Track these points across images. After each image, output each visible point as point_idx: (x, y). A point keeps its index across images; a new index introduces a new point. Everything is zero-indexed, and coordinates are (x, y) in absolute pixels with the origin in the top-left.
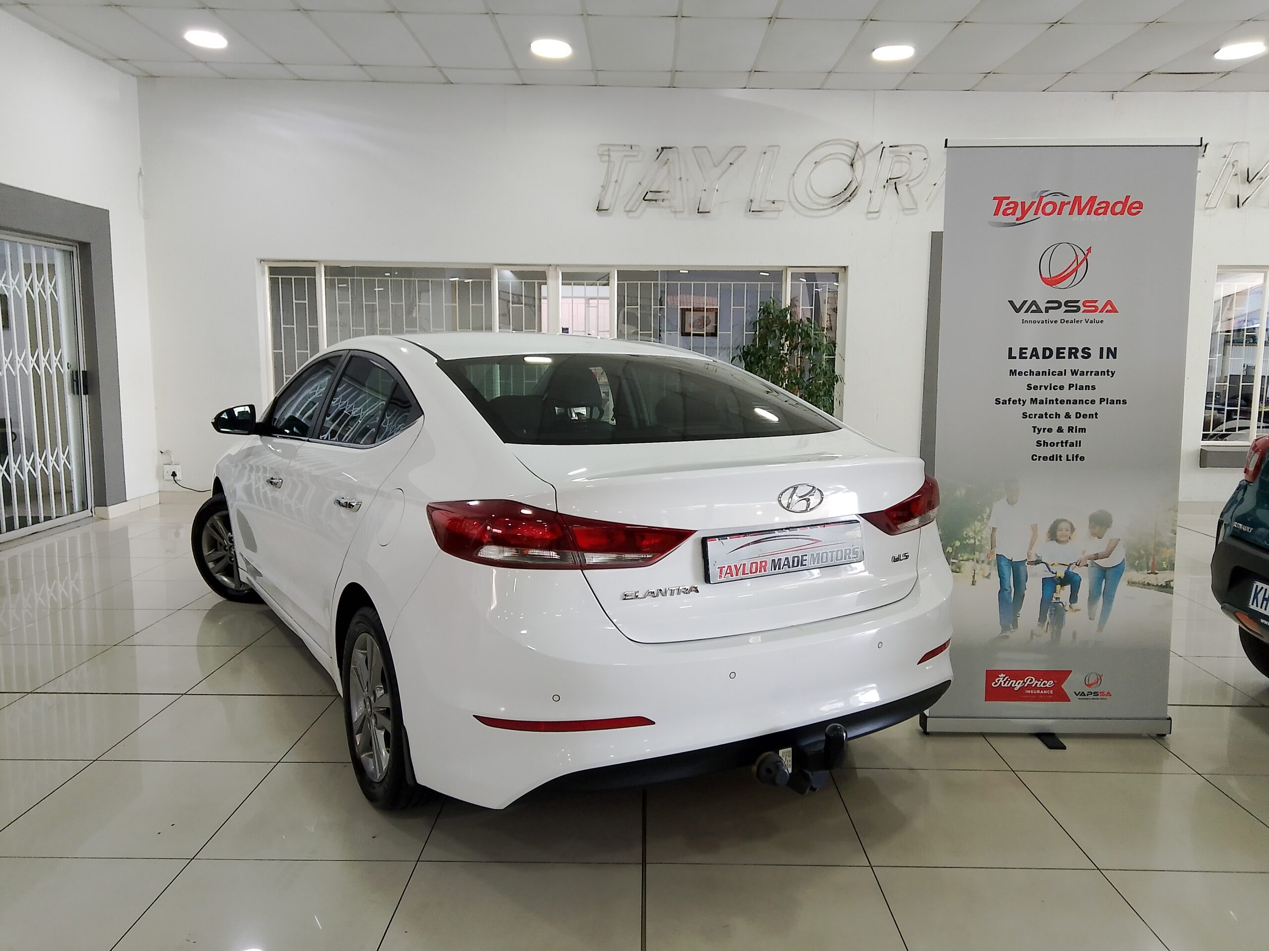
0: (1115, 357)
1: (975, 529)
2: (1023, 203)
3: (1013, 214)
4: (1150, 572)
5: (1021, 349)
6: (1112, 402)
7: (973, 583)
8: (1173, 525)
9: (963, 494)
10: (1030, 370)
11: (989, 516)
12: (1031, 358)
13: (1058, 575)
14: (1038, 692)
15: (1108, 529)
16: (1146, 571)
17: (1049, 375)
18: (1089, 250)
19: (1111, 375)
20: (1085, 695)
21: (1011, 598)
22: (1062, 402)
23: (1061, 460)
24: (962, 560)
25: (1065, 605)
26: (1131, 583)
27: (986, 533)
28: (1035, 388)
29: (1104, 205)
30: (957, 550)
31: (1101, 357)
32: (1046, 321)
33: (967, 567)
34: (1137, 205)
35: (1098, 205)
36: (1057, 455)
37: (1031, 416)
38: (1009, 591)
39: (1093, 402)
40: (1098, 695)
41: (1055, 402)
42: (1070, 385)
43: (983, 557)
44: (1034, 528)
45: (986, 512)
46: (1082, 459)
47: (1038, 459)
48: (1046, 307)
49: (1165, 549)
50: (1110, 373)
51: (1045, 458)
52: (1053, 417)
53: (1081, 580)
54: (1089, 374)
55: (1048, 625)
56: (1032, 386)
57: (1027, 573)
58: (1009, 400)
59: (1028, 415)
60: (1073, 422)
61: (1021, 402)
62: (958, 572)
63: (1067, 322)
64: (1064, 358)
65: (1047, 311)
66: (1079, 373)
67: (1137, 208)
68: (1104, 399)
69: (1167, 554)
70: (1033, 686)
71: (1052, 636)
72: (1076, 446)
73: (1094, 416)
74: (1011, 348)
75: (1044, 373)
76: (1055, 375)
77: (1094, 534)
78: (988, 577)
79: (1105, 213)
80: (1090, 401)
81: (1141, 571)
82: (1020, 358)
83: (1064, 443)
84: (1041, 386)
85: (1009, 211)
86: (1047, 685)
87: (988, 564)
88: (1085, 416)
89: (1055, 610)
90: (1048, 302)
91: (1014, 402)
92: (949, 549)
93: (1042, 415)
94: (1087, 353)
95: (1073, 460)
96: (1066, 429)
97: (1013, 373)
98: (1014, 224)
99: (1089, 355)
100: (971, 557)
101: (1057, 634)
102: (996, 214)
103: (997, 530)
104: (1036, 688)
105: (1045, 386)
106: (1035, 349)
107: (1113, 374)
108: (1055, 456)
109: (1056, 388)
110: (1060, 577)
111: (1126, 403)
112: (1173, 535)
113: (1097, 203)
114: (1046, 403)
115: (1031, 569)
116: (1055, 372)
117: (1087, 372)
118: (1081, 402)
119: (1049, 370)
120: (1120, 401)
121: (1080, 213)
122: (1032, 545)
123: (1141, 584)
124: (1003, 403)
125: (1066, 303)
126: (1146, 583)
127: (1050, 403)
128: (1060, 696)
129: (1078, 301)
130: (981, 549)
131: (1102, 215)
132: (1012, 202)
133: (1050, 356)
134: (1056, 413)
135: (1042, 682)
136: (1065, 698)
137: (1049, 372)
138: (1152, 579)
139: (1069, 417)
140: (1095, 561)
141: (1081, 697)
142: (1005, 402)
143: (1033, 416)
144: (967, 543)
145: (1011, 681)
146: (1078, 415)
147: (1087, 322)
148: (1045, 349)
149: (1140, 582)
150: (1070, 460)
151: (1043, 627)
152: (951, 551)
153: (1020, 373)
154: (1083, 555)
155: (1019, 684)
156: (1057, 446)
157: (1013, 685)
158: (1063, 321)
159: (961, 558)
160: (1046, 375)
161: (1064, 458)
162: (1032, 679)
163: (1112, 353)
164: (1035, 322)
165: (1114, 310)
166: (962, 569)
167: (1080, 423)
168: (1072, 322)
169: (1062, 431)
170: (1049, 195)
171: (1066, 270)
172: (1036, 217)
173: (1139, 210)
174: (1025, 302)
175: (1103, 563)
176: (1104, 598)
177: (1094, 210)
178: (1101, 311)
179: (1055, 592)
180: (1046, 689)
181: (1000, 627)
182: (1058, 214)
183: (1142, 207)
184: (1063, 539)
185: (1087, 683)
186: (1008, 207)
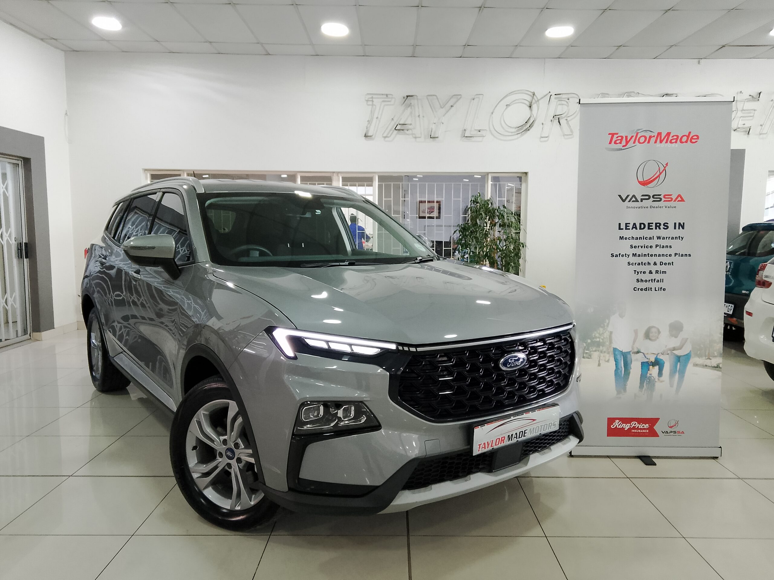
0: (683, 228)
1: (600, 332)
2: (626, 137)
3: (620, 143)
4: (707, 358)
6: (682, 255)
7: (599, 365)
9: (592, 311)
10: (632, 236)
11: (608, 324)
12: (632, 229)
13: (651, 360)
14: (640, 431)
15: (681, 333)
16: (704, 358)
17: (644, 239)
18: (667, 164)
19: (681, 239)
20: (668, 433)
21: (622, 374)
22: (652, 255)
23: (651, 290)
25: (655, 378)
26: (696, 365)
27: (606, 335)
28: (635, 247)
29: (675, 137)
30: (589, 345)
31: (675, 228)
32: (641, 207)
33: (595, 355)
34: (696, 137)
35: (672, 137)
36: (649, 287)
38: (621, 370)
39: (670, 255)
40: (676, 433)
41: (647, 255)
42: (656, 245)
43: (605, 349)
46: (664, 290)
47: (637, 289)
48: (641, 199)
49: (716, 344)
51: (642, 289)
52: (646, 265)
53: (664, 363)
54: (668, 238)
55: (645, 390)
56: (633, 246)
57: (632, 359)
58: (620, 254)
59: (631, 263)
60: (658, 267)
61: (627, 256)
62: (589, 358)
63: (654, 207)
64: (652, 229)
65: (642, 201)
66: (662, 238)
67: (696, 139)
68: (677, 254)
69: (717, 347)
70: (636, 427)
71: (648, 397)
72: (661, 282)
73: (671, 264)
74: (620, 223)
75: (640, 238)
76: (647, 239)
77: (672, 336)
78: (608, 361)
79: (676, 142)
80: (669, 254)
81: (701, 357)
82: (625, 229)
83: (652, 280)
84: (639, 246)
85: (618, 142)
86: (645, 427)
87: (608, 353)
88: (665, 264)
90: (643, 196)
91: (623, 256)
92: (584, 345)
93: (640, 263)
94: (666, 226)
95: (659, 290)
96: (654, 272)
97: (621, 238)
98: (622, 149)
99: (668, 227)
100: (598, 349)
101: (651, 395)
102: (610, 143)
103: (613, 333)
104: (638, 428)
105: (641, 246)
106: (634, 224)
109: (648, 247)
110: (651, 362)
111: (690, 256)
113: (671, 135)
114: (642, 256)
115: (634, 357)
118: (663, 255)
119: (644, 236)
120: (687, 255)
121: (661, 142)
122: (634, 341)
124: (615, 257)
125: (653, 196)
126: (704, 365)
127: (644, 256)
128: (653, 433)
129: (661, 195)
130: (602, 344)
132: (620, 136)
133: (644, 228)
134: (648, 262)
135: (642, 425)
136: (655, 434)
138: (708, 362)
139: (656, 265)
140: (674, 352)
141: (666, 434)
142: (617, 256)
143: (634, 264)
144: (595, 340)
145: (623, 425)
146: (661, 263)
147: (666, 208)
148: (641, 224)
149: (701, 364)
150: (657, 290)
151: (642, 392)
153: (626, 238)
154: (666, 347)
155: (628, 426)
156: (649, 282)
157: (624, 427)
158: (651, 207)
159: (591, 350)
161: (653, 289)
162: (636, 423)
163: (682, 226)
164: (634, 208)
165: (682, 200)
166: (592, 356)
167: (663, 268)
168: (657, 207)
169: (652, 273)
170: (642, 131)
171: (653, 177)
172: (634, 145)
173: (697, 140)
174: (628, 196)
175: (677, 353)
176: (679, 374)
177: (669, 141)
178: (675, 201)
179: (649, 370)
180: (645, 429)
181: (616, 392)
182: (648, 143)
183: (698, 138)
184: (653, 338)
185: (669, 426)
186: (617, 139)
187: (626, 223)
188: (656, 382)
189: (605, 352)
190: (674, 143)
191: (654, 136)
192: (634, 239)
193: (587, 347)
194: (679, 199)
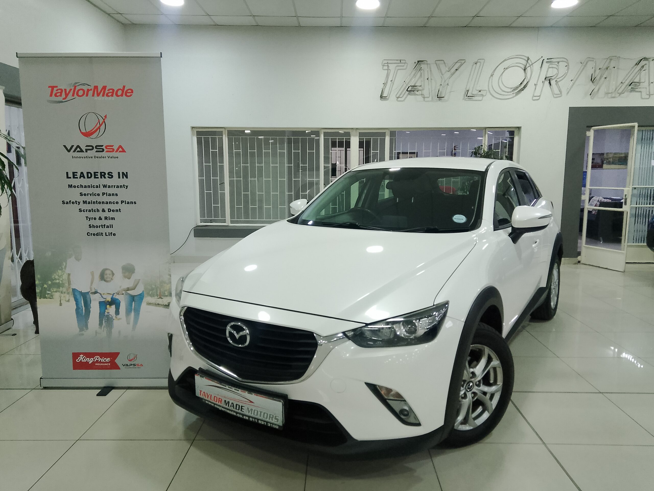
0: (127, 177)
1: (59, 274)
2: (65, 90)
3: (61, 95)
4: (158, 297)
5: (74, 173)
6: (128, 203)
7: (61, 304)
8: (169, 271)
9: (50, 254)
10: (81, 185)
11: (66, 267)
12: (80, 178)
13: (107, 299)
14: (102, 364)
15: (133, 274)
16: (156, 297)
17: (91, 187)
18: (106, 117)
19: (126, 188)
20: (128, 366)
21: (83, 312)
22: (100, 203)
23: (102, 235)
24: (53, 292)
25: (112, 316)
26: (149, 304)
27: (65, 277)
28: (85, 195)
29: (111, 91)
30: (50, 287)
31: (119, 177)
32: (86, 157)
33: (57, 295)
34: (130, 91)
35: (108, 91)
36: (100, 233)
37: (84, 211)
38: (81, 309)
39: (117, 203)
40: (136, 365)
41: (96, 203)
42: (103, 193)
43: (64, 290)
44: (92, 274)
45: (63, 265)
46: (114, 235)
47: (90, 234)
48: (86, 149)
49: (166, 285)
50: (125, 187)
51: (94, 235)
52: (96, 212)
53: (120, 302)
54: (113, 187)
55: (104, 328)
56: (83, 194)
57: (90, 298)
58: (70, 201)
59: (82, 210)
60: (107, 214)
61: (77, 203)
62: (50, 299)
63: (98, 157)
64: (98, 178)
65: (86, 152)
66: (107, 187)
67: (129, 93)
68: (123, 201)
69: (167, 287)
70: (99, 361)
71: (107, 333)
72: (110, 227)
73: (119, 211)
74: (68, 172)
75: (89, 187)
76: (95, 187)
77: (125, 277)
78: (68, 301)
79: (112, 96)
80: (115, 202)
81: (153, 296)
82: (73, 178)
83: (102, 226)
84: (88, 194)
85: (58, 94)
86: (107, 361)
87: (68, 294)
88: (113, 211)
89: (107, 319)
90: (87, 146)
91: (73, 203)
92: (45, 286)
93: (90, 210)
94: (111, 175)
95: (109, 235)
96: (103, 219)
97: (70, 186)
98: (62, 102)
99: (112, 177)
100: (59, 290)
101: (110, 333)
102: (51, 95)
103: (71, 275)
104: (100, 362)
105: (90, 194)
106: (82, 173)
107: (127, 187)
108: (99, 233)
109: (95, 195)
110: (108, 301)
111: (136, 203)
112: (169, 277)
113: (107, 89)
114: (92, 204)
115: (93, 297)
116: (95, 186)
117: (112, 186)
118: (110, 203)
119: (91, 185)
120: (132, 202)
121: (98, 95)
122: (92, 283)
123: (154, 304)
124: (66, 204)
125: (96, 146)
126: (157, 304)
127: (93, 204)
128: (114, 366)
129: (103, 146)
130: (62, 285)
131: (111, 97)
132: (60, 89)
133: (90, 177)
134: (97, 209)
135: (103, 359)
136: (117, 367)
137: (91, 186)
138: (160, 301)
139: (105, 211)
140: (128, 292)
141: (126, 367)
142: (67, 203)
143: (86, 211)
144: (55, 282)
145: (87, 359)
146: (109, 210)
147: (109, 158)
148: (88, 173)
149: (154, 303)
150: (107, 236)
151: (101, 329)
152: (46, 287)
153: (75, 187)
154: (120, 288)
155: (91, 360)
156: (99, 228)
157: (88, 361)
158: (95, 157)
159: (52, 291)
160: (90, 188)
161: (104, 234)
162: (98, 358)
163: (125, 175)
164: (80, 157)
165: (124, 151)
166: (54, 297)
167: (111, 215)
168: (100, 158)
169: (101, 219)
170: (80, 85)
171: (94, 128)
172: (73, 97)
173: (132, 94)
174: (73, 146)
175: (132, 293)
176: (134, 312)
177: (106, 94)
178: (117, 151)
179: (106, 309)
180: (106, 362)
181: (78, 330)
182: (86, 96)
183: (132, 92)
184: (108, 280)
185: (129, 359)
186: (57, 92)
187: (73, 172)
188: (114, 319)
189: (65, 293)
190: (110, 96)
191: (91, 90)
192: (83, 188)
193: (48, 288)
194: (120, 149)
